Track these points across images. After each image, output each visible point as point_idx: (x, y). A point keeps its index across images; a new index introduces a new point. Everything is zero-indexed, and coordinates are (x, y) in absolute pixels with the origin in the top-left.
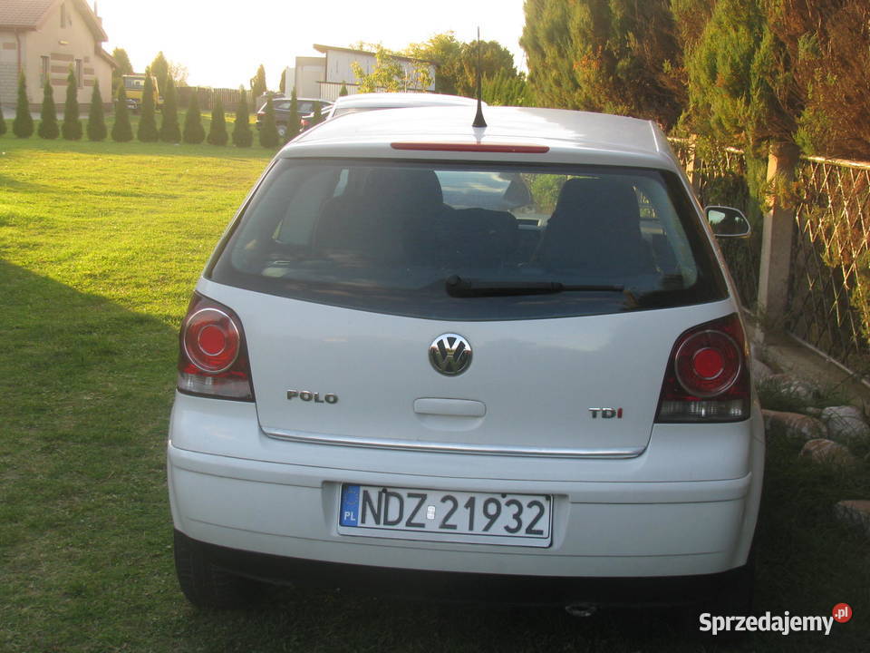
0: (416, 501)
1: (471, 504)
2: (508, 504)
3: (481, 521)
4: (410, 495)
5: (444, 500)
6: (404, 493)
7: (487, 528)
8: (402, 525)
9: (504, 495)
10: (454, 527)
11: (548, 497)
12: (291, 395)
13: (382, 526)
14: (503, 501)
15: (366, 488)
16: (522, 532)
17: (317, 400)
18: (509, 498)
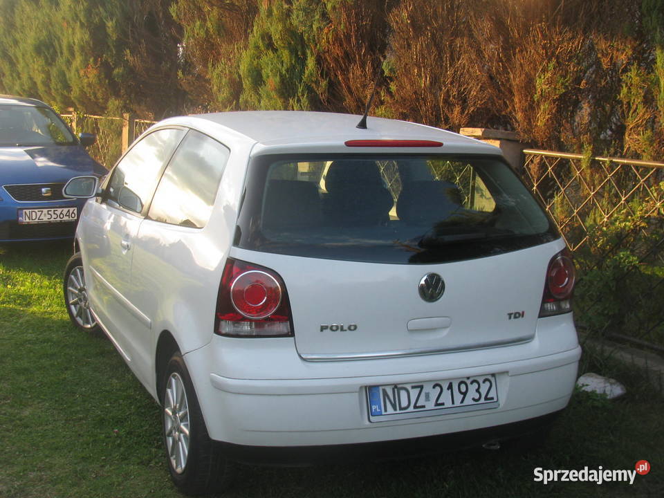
0: (417, 390)
1: (450, 387)
2: (472, 383)
3: (458, 397)
4: (413, 387)
5: (434, 387)
6: (408, 387)
7: (462, 402)
8: (411, 409)
9: (468, 378)
10: (443, 404)
11: (493, 375)
12: (323, 328)
13: (398, 411)
14: (468, 382)
15: (384, 387)
16: (482, 401)
17: (342, 329)
18: (471, 379)
